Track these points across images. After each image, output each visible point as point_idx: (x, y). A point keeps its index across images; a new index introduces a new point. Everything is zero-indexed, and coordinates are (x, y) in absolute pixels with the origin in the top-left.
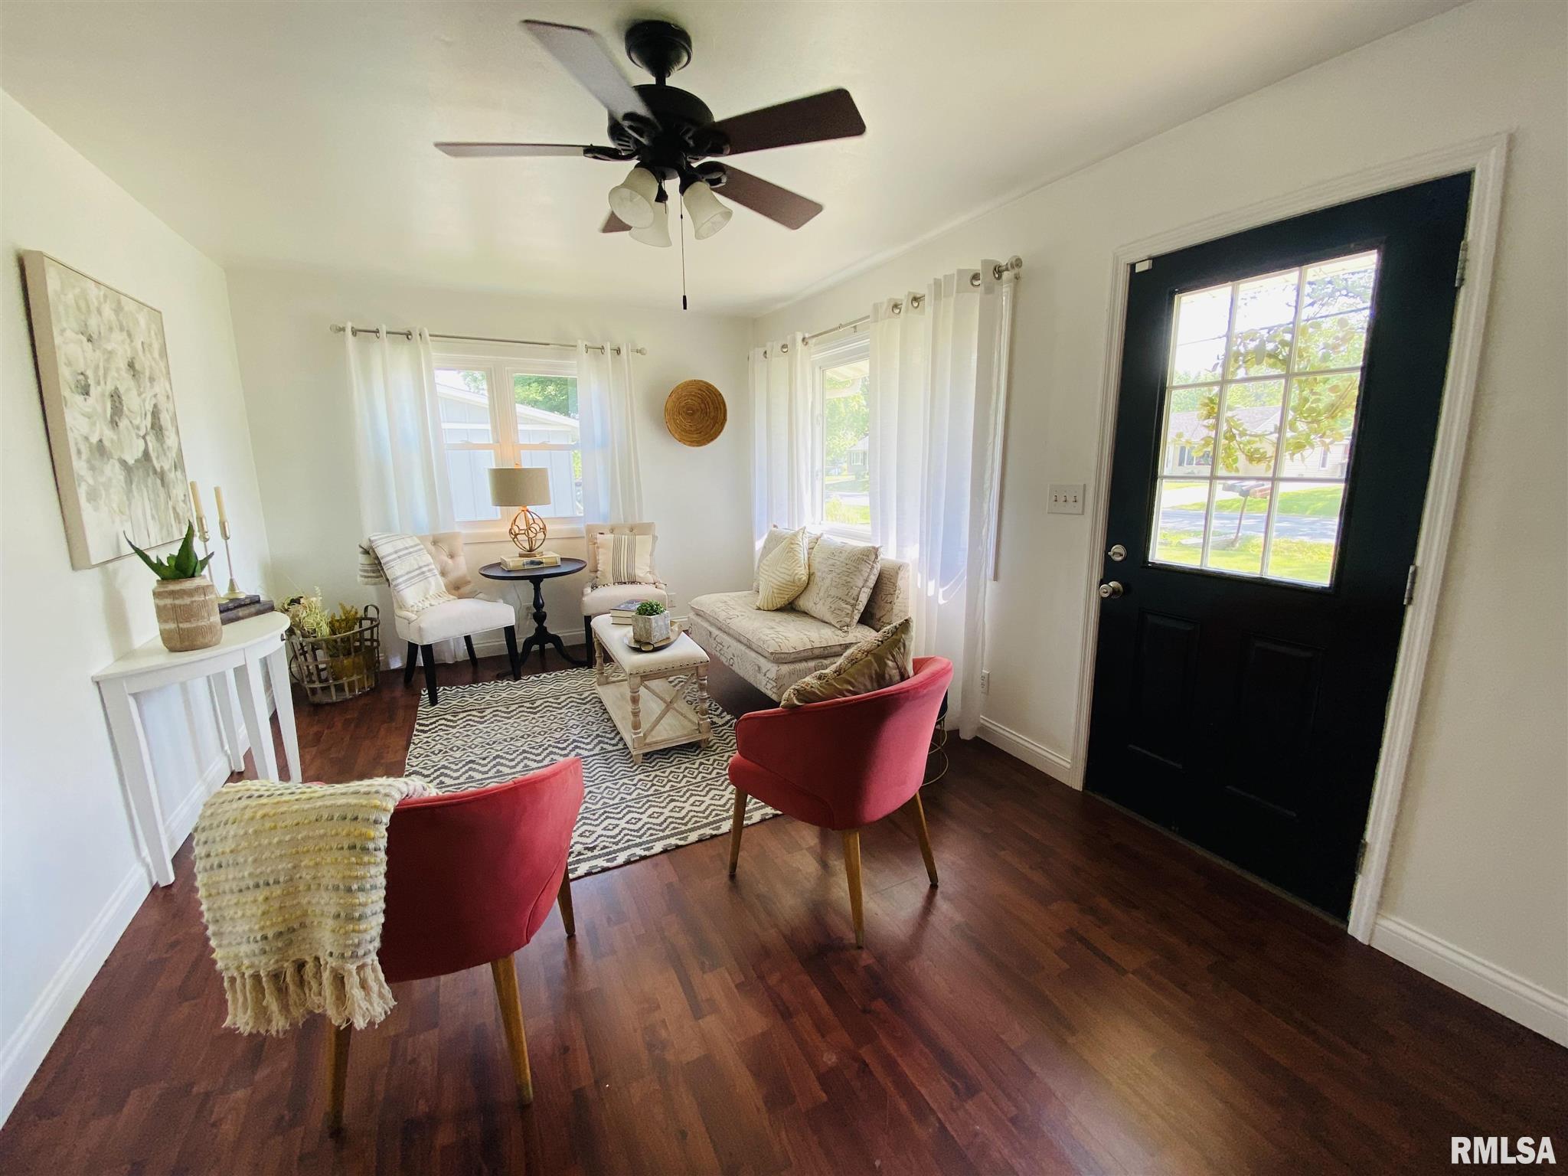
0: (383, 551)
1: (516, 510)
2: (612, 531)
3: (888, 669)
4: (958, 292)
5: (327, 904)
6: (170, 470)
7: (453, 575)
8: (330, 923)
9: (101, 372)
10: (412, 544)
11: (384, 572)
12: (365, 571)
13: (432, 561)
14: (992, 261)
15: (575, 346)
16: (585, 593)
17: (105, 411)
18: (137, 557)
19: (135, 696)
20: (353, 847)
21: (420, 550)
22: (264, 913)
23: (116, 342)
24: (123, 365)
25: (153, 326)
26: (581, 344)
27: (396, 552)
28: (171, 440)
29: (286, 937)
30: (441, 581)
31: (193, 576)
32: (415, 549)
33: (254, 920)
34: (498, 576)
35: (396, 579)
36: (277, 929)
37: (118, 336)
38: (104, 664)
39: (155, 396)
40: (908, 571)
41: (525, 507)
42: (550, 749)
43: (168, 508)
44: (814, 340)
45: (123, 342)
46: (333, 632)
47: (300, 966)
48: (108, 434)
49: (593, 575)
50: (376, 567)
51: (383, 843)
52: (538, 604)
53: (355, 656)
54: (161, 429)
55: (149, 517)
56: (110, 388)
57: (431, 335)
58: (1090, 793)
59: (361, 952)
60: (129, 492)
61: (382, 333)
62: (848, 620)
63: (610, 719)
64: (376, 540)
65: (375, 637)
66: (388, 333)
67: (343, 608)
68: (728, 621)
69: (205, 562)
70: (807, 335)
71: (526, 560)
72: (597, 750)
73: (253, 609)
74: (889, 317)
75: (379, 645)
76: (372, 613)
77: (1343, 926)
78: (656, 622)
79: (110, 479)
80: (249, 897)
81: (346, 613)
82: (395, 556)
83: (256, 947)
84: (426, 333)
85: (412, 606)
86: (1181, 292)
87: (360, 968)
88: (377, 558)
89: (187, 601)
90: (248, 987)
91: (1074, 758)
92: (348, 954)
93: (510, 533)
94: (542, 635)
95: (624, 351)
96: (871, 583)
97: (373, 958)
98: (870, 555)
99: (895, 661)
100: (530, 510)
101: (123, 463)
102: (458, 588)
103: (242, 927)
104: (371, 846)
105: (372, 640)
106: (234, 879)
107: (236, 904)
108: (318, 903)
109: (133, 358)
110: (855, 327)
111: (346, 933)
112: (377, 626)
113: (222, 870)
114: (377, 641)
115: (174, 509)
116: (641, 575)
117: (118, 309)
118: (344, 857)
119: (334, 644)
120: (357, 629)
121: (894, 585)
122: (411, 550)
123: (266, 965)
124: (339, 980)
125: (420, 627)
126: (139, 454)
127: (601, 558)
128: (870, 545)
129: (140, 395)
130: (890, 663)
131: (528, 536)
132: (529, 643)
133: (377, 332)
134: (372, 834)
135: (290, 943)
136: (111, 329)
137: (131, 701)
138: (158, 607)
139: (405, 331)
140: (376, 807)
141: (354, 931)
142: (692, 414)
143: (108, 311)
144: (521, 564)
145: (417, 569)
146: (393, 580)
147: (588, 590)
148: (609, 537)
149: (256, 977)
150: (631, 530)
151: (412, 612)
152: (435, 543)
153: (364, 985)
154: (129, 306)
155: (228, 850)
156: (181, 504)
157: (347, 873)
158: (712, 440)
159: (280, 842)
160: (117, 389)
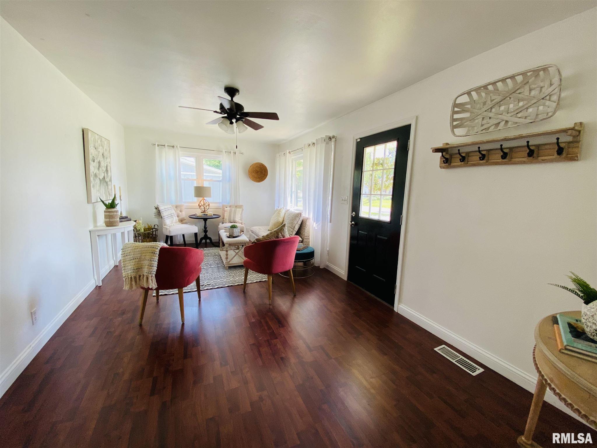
0: (161, 208)
1: (201, 198)
2: (230, 207)
3: (279, 235)
4: (321, 143)
5: (147, 263)
6: (109, 181)
7: (181, 217)
8: (147, 267)
9: (97, 157)
10: (169, 207)
11: (161, 215)
12: (155, 214)
13: (175, 212)
14: (328, 136)
15: (222, 151)
16: (220, 225)
17: (97, 166)
18: (101, 202)
19: (98, 236)
20: (152, 253)
21: (172, 209)
22: (134, 264)
23: (100, 149)
24: (101, 155)
25: (108, 145)
26: (224, 151)
27: (165, 209)
28: (109, 174)
29: (138, 269)
30: (177, 218)
31: (114, 208)
32: (170, 208)
33: (132, 265)
34: (194, 217)
35: (164, 217)
36: (137, 268)
37: (101, 147)
38: (91, 228)
39: (107, 162)
40: (310, 220)
41: (204, 197)
42: (203, 265)
43: (107, 191)
44: (292, 153)
45: (102, 149)
46: (144, 231)
47: (140, 276)
48: (97, 172)
49: (223, 220)
50: (159, 213)
51: (158, 253)
52: (205, 228)
53: (150, 239)
54: (108, 171)
55: (104, 193)
56: (98, 160)
57: (180, 147)
58: (349, 281)
59: (152, 273)
60: (100, 186)
61: (166, 146)
62: (291, 233)
63: (222, 260)
64: (159, 205)
65: (156, 234)
66: (167, 146)
67: (148, 225)
68: (258, 233)
69: (117, 205)
70: (290, 151)
71: (202, 214)
72: (216, 266)
73: (126, 219)
74: (308, 148)
75: (157, 236)
76: (156, 227)
77: (391, 307)
78: (235, 230)
79: (97, 182)
80: (132, 261)
81: (149, 226)
82: (164, 210)
83: (132, 271)
84: (178, 146)
85: (168, 225)
86: (365, 147)
87: (152, 276)
88: (159, 210)
89: (112, 214)
90: (129, 280)
91: (345, 271)
92: (150, 273)
93: (199, 205)
94: (206, 237)
95: (237, 153)
96: (300, 223)
97: (154, 275)
98: (299, 215)
99: (281, 233)
100: (205, 199)
101: (100, 179)
102: (182, 221)
103: (130, 267)
104: (156, 253)
105: (155, 235)
106: (129, 258)
107: (129, 263)
108: (145, 263)
109: (103, 153)
110: (302, 150)
111: (150, 268)
112: (157, 230)
113: (127, 256)
114: (157, 235)
115: (109, 192)
116: (237, 220)
117: (101, 141)
118: (150, 254)
119: (144, 235)
120: (151, 231)
121: (306, 224)
122: (169, 209)
123: (133, 275)
124: (147, 278)
125: (170, 231)
126: (103, 177)
127: (225, 215)
128: (299, 212)
129: (104, 162)
130: (280, 234)
131: (204, 207)
132: (202, 239)
133: (164, 145)
134: (156, 250)
135: (138, 271)
136: (100, 146)
137: (97, 236)
138: (105, 215)
139: (172, 146)
140: (157, 246)
141: (151, 268)
142: (257, 173)
143: (99, 142)
144: (201, 215)
145: (170, 214)
146: (163, 217)
147: (221, 224)
148: (228, 208)
149: (131, 278)
150: (236, 207)
151: (168, 226)
152: (176, 207)
153: (152, 280)
154: (103, 140)
155: (128, 252)
156: (110, 191)
157: (151, 257)
158: (263, 181)
159: (139, 251)
160: (100, 161)
